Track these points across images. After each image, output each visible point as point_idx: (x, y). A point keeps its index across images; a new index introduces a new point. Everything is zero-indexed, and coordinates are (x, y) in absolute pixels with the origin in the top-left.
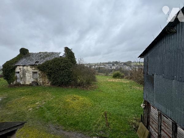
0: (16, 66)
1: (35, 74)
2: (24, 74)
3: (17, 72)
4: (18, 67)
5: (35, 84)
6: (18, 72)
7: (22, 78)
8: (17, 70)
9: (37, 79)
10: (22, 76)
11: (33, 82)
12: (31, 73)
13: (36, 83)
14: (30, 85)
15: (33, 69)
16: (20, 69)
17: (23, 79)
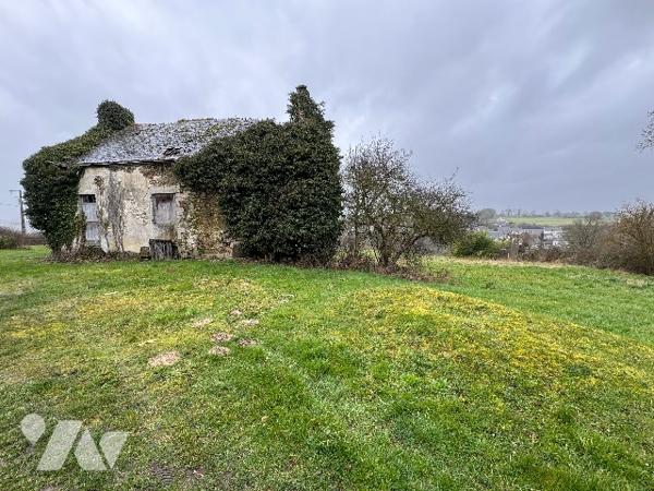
0: (82, 169)
1: (166, 206)
2: (115, 205)
3: (84, 196)
4: (90, 175)
5: (166, 249)
6: (91, 199)
7: (107, 225)
8: (87, 186)
9: (171, 229)
10: (106, 215)
11: (158, 241)
12: (148, 198)
13: (169, 249)
14: (144, 256)
15: (154, 183)
16: (98, 181)
17: (110, 230)
